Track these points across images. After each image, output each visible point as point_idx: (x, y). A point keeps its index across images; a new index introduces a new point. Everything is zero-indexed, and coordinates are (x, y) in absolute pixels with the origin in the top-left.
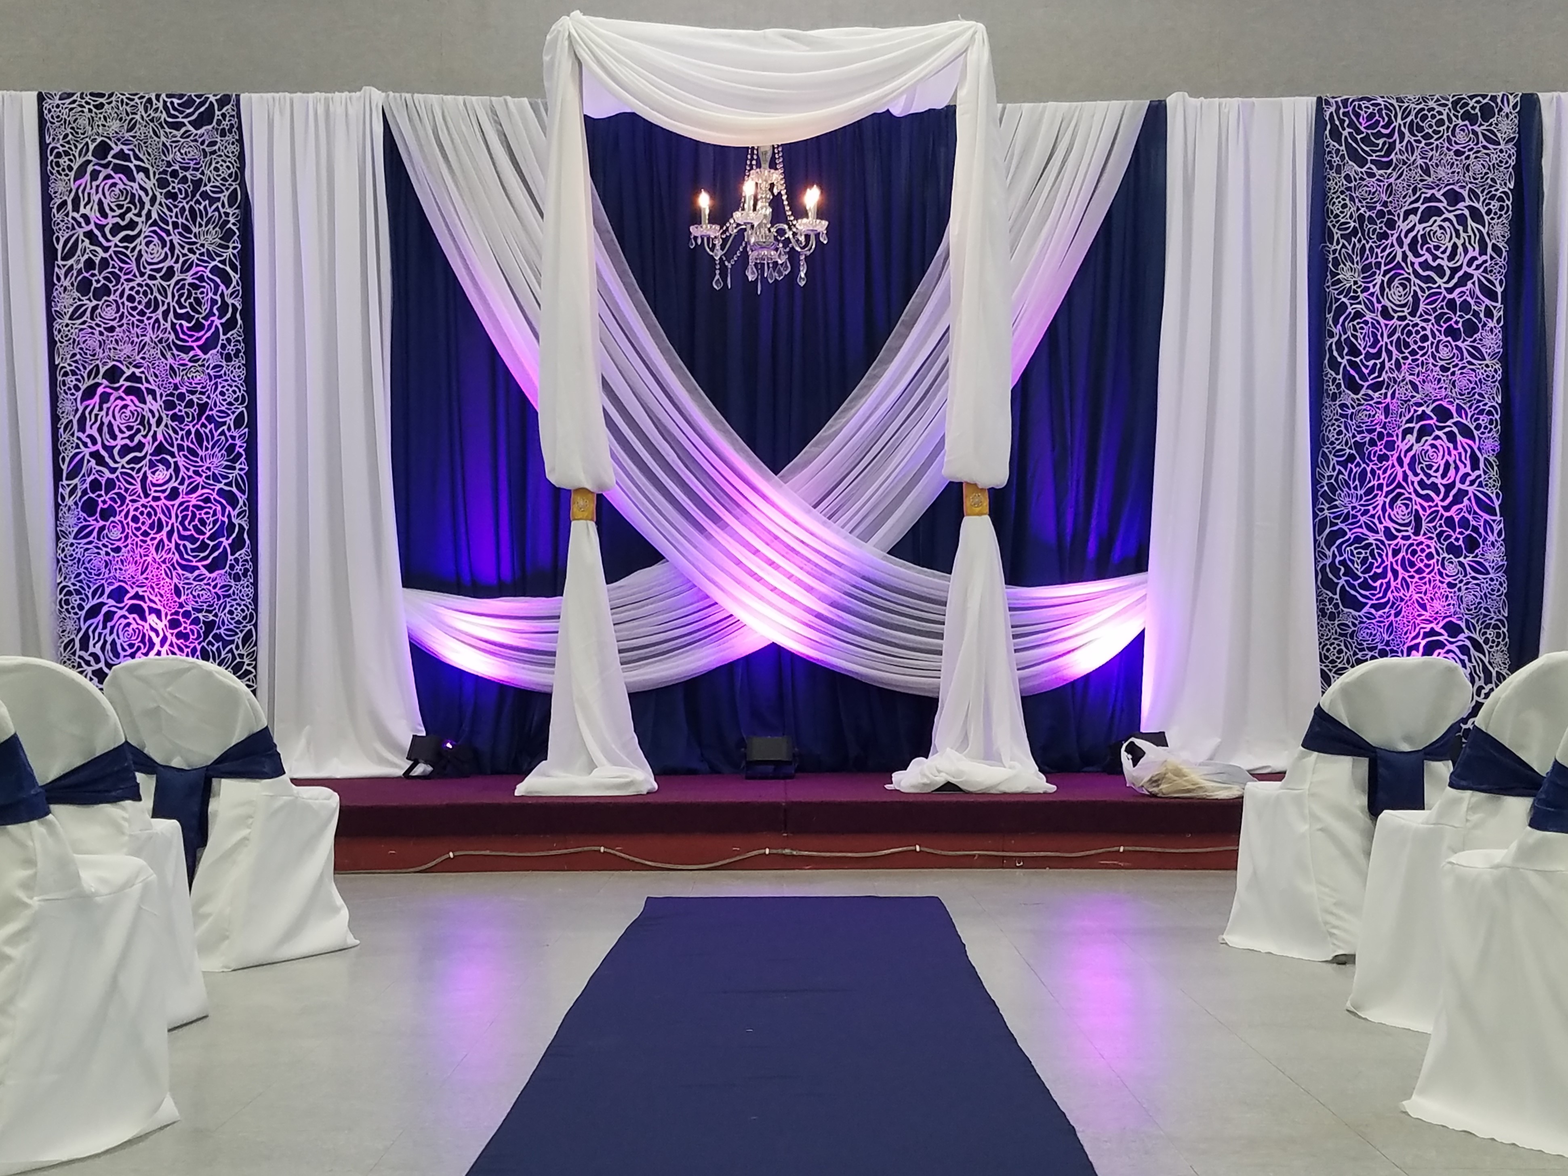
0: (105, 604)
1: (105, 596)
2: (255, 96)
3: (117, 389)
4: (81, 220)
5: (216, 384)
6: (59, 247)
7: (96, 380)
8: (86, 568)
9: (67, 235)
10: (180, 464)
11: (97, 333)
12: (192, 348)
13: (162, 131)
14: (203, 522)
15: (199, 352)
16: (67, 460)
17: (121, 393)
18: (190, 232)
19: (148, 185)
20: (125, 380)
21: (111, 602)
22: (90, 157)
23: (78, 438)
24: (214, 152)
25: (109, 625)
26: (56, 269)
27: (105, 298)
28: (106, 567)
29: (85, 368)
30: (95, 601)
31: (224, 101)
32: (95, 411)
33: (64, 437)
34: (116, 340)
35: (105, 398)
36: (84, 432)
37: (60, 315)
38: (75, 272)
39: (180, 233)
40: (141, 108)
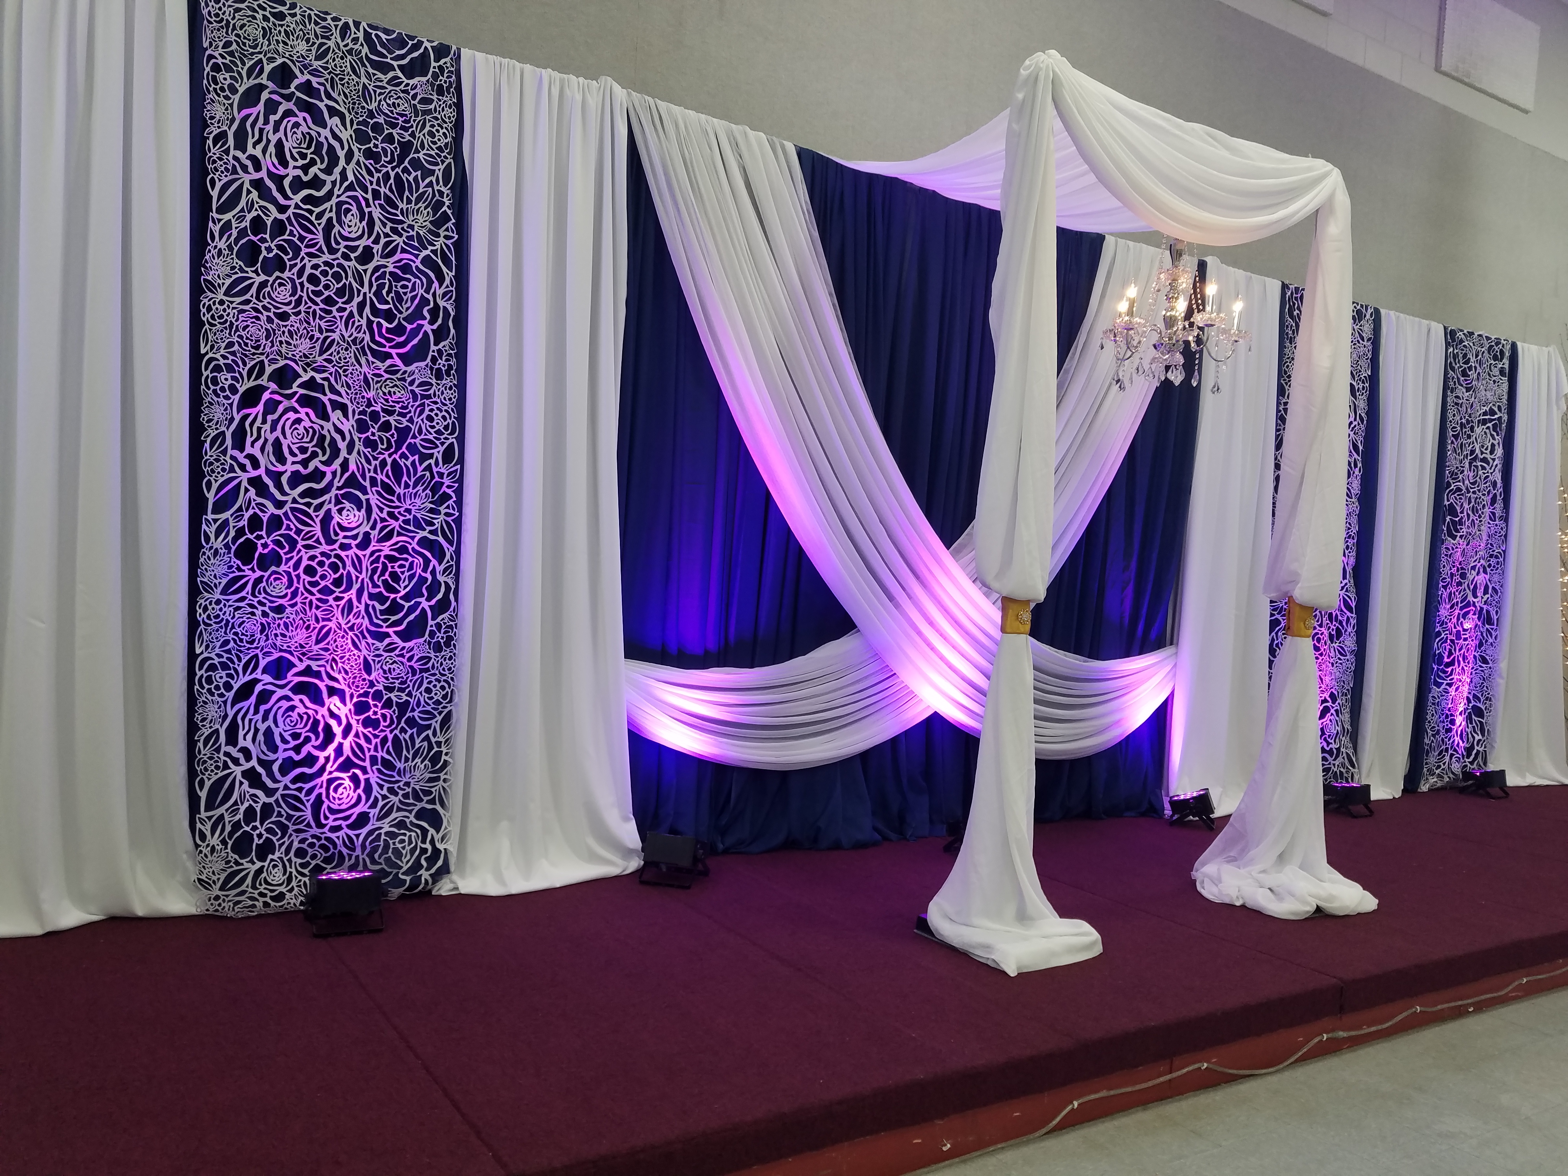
0: (259, 681)
1: (259, 670)
2: (480, 56)
3: (289, 397)
4: (248, 163)
5: (423, 405)
6: (215, 194)
7: (259, 382)
8: (236, 634)
9: (225, 180)
10: (373, 503)
11: (263, 318)
12: (390, 356)
13: (362, 70)
14: (395, 577)
15: (398, 362)
16: (215, 486)
17: (293, 403)
18: (396, 207)
19: (345, 135)
20: (299, 386)
21: (267, 678)
22: (264, 80)
23: (233, 458)
24: (429, 112)
25: (263, 708)
26: (211, 224)
27: (277, 274)
28: (262, 632)
29: (245, 364)
30: (247, 678)
31: (442, 51)
32: (258, 423)
33: (210, 453)
34: (289, 331)
35: (271, 406)
36: (242, 450)
37: (212, 286)
38: (235, 233)
39: (381, 206)
40: (337, 34)
